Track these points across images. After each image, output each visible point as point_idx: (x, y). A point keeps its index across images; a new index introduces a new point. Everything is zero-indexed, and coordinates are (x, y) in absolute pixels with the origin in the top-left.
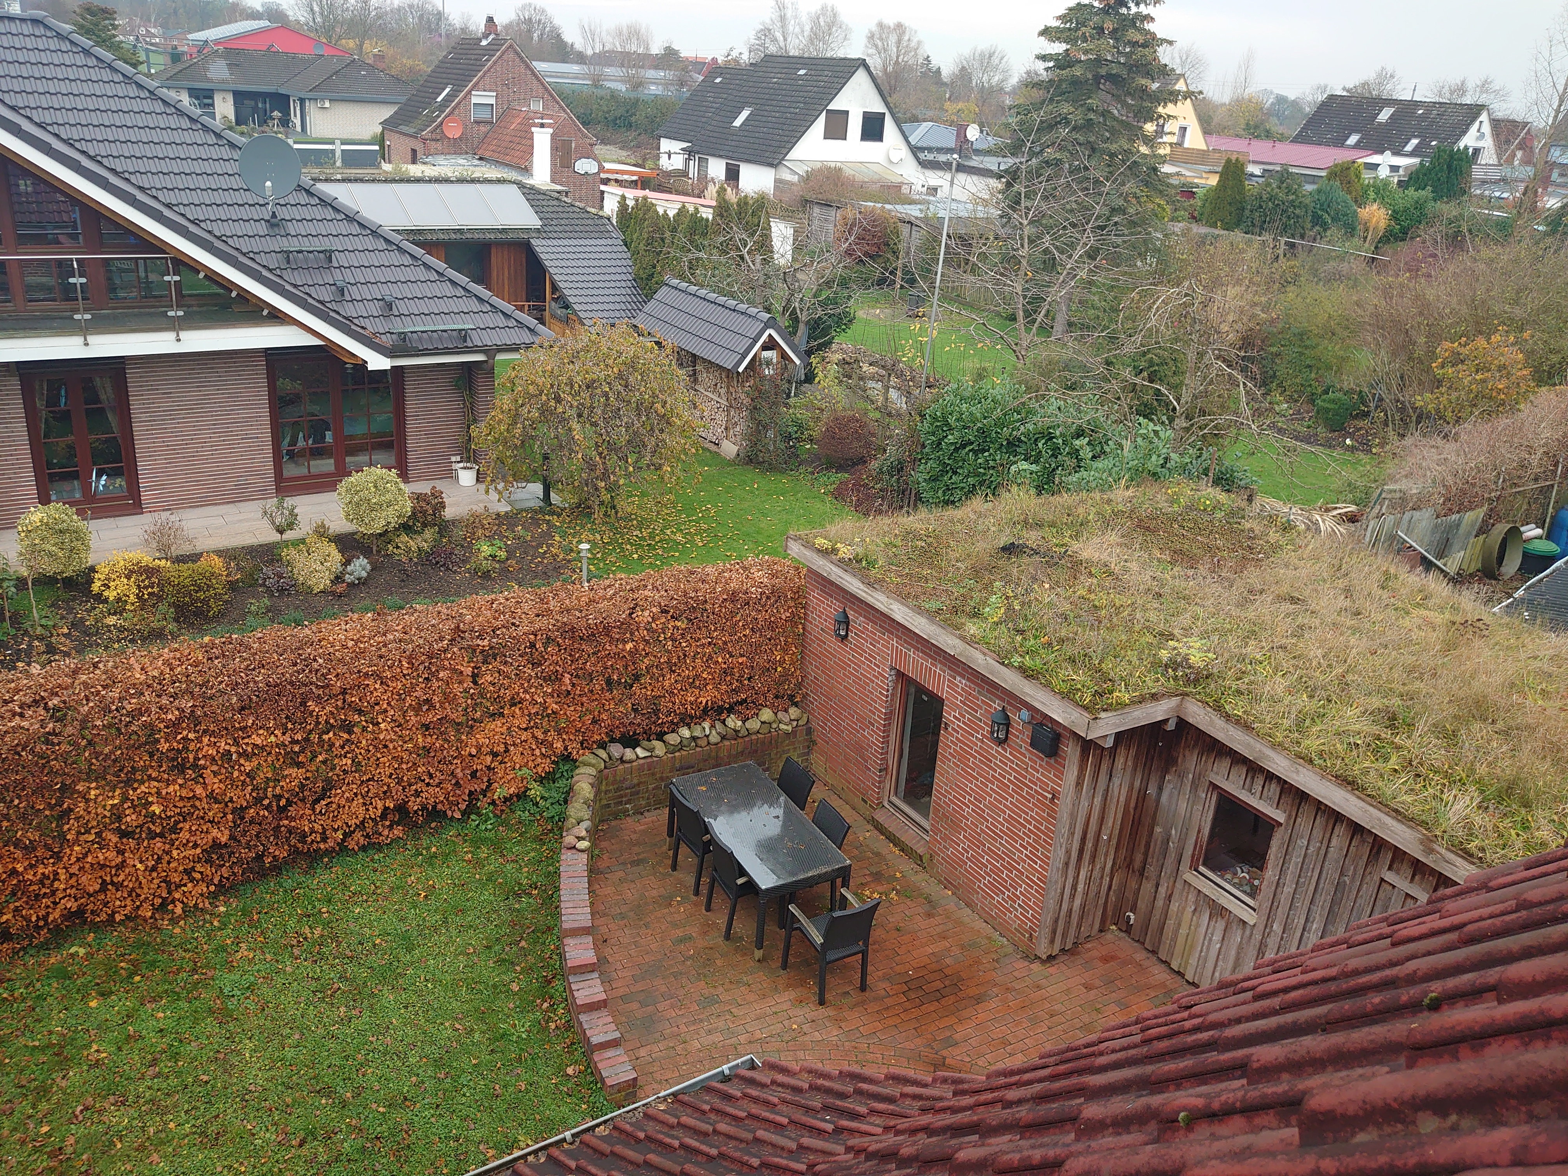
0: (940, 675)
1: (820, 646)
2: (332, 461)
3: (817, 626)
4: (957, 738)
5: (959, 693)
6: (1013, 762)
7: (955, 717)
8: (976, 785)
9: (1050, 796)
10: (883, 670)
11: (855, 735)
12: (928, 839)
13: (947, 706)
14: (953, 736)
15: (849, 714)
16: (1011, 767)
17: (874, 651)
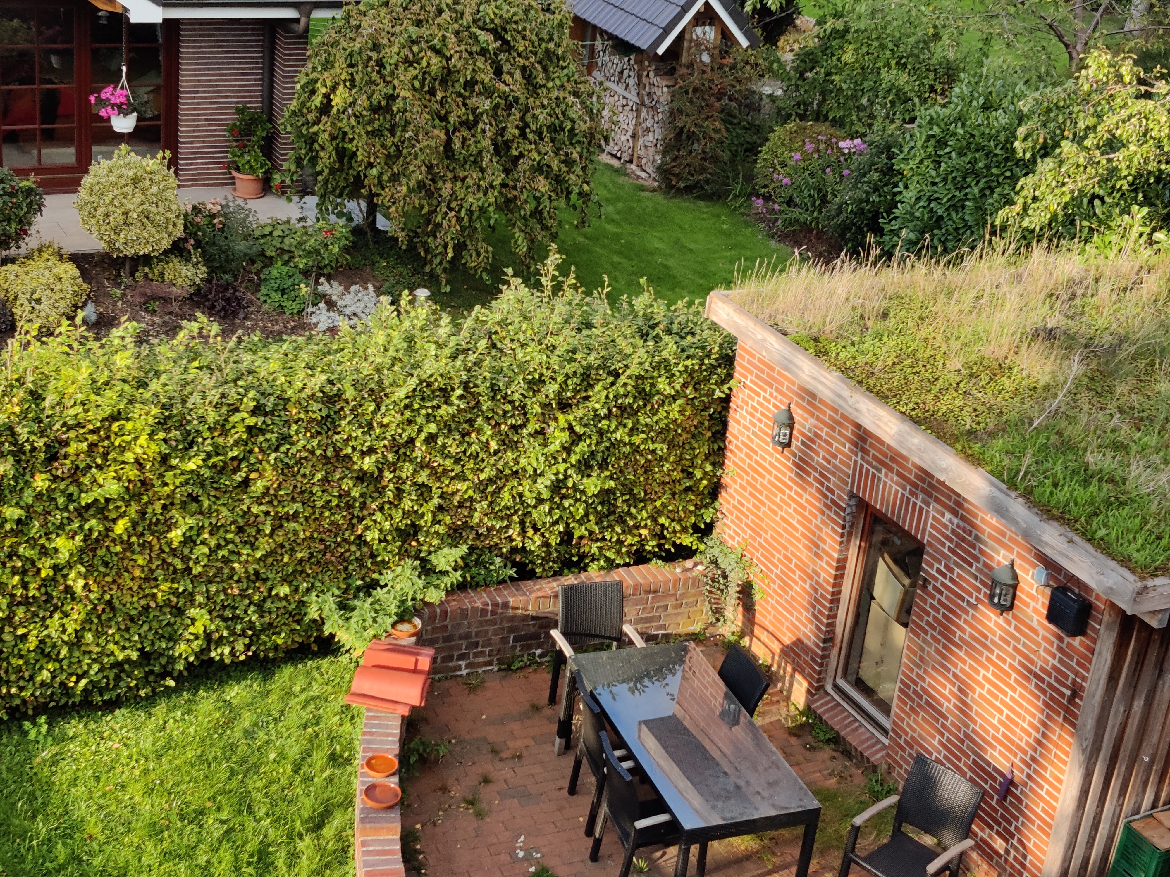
0: (921, 510)
1: (751, 458)
2: (72, 150)
3: (748, 429)
4: (940, 602)
5: (947, 537)
6: (1018, 640)
7: (939, 571)
8: (962, 670)
9: (1068, 693)
10: (839, 497)
11: (791, 588)
12: (886, 742)
13: (929, 554)
14: (933, 597)
15: (786, 557)
16: (1015, 649)
17: (827, 470)
